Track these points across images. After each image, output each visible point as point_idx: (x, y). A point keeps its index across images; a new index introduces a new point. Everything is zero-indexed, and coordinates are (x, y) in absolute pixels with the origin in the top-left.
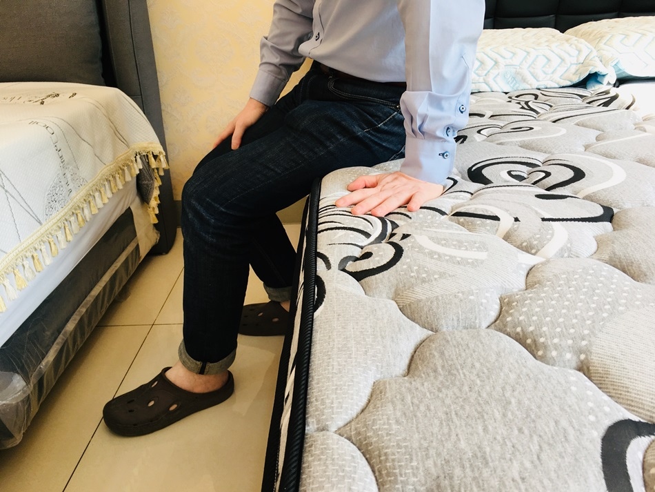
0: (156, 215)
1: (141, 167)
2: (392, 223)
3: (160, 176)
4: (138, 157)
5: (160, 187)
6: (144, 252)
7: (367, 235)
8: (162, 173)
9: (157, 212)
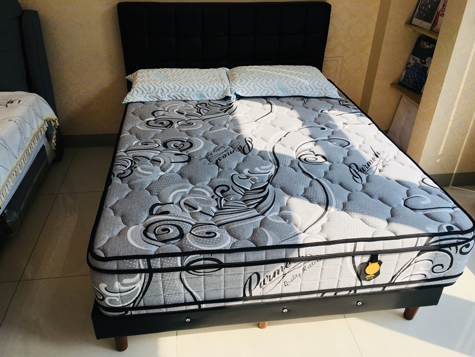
0: (55, 146)
1: (47, 126)
2: (135, 162)
3: (56, 129)
4: (46, 122)
5: (56, 134)
6: (50, 163)
7: (126, 167)
8: (57, 127)
9: (55, 145)
